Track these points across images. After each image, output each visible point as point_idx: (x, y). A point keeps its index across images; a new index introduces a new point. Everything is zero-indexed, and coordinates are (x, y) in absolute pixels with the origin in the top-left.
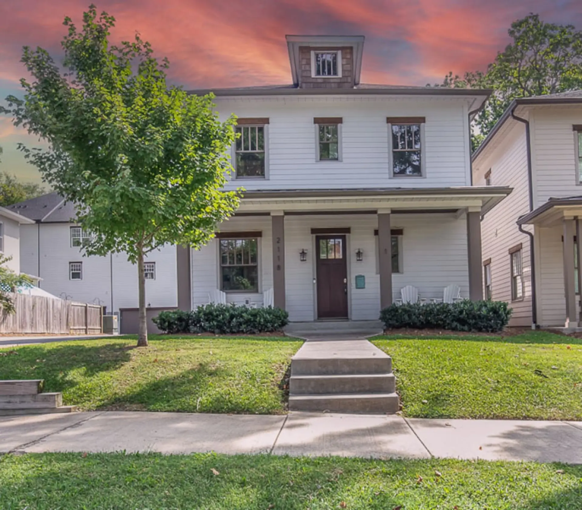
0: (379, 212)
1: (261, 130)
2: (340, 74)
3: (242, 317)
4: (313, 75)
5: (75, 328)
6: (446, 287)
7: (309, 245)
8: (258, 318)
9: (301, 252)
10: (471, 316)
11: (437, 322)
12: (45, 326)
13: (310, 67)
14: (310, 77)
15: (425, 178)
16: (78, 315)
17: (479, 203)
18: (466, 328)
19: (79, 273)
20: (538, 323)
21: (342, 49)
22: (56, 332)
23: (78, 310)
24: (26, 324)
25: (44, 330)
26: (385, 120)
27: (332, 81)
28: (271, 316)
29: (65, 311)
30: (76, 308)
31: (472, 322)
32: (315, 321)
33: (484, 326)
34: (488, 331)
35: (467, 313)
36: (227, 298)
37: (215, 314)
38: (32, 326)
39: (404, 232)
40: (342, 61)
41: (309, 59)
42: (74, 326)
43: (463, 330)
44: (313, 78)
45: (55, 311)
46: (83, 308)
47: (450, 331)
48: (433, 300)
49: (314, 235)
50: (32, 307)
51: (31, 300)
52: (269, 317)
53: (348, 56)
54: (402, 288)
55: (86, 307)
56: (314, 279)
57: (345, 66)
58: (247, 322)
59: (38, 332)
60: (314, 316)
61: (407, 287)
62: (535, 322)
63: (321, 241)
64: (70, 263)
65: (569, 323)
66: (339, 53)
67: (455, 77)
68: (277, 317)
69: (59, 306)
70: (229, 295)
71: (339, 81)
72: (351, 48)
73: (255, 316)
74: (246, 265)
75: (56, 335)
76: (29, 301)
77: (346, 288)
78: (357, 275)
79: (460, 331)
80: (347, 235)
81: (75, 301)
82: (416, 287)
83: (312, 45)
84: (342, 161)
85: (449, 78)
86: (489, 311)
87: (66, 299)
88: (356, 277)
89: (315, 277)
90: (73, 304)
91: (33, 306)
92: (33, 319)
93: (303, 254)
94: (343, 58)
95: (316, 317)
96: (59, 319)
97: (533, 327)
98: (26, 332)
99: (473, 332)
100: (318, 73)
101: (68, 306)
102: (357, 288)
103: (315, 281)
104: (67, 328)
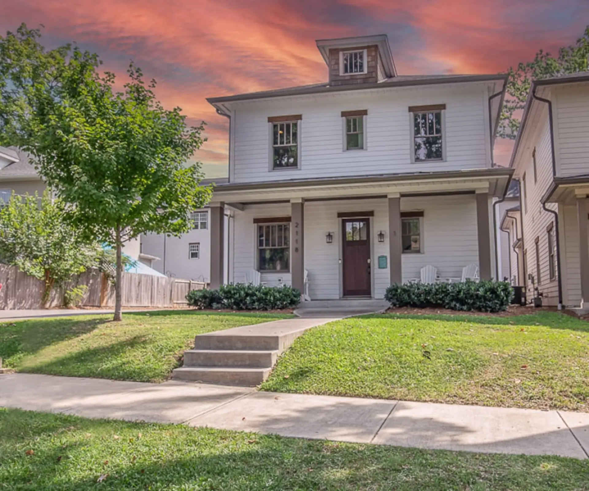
0: (389, 196)
1: (295, 125)
2: (366, 71)
3: (256, 295)
4: (341, 73)
5: (179, 302)
6: (465, 266)
7: (335, 227)
8: (269, 297)
9: (327, 234)
10: (468, 296)
11: (436, 301)
12: (150, 301)
13: (339, 67)
14: (338, 75)
15: (446, 161)
16: (182, 290)
17: (486, 185)
18: (465, 308)
19: (197, 253)
20: (564, 303)
21: (368, 47)
22: (160, 306)
23: (182, 286)
24: (132, 298)
25: (148, 303)
26: (407, 109)
27: (358, 77)
28: (281, 294)
29: (169, 287)
30: (180, 284)
31: (470, 301)
32: (340, 299)
33: (482, 305)
34: (487, 311)
35: (464, 293)
36: (261, 277)
37: (232, 292)
38: (137, 301)
39: (425, 214)
40: (368, 59)
41: (338, 59)
42: (178, 300)
43: (462, 310)
44: (342, 76)
45: (160, 287)
46: (187, 285)
47: (450, 310)
48: (448, 280)
49: (340, 219)
50: (137, 284)
51: (137, 277)
52: (278, 296)
53: (373, 54)
54: (422, 267)
55: (190, 284)
56: (340, 260)
57: (370, 63)
58: (260, 300)
59: (142, 305)
60: (340, 294)
61: (427, 267)
62: (561, 302)
63: (347, 224)
64: (190, 244)
65: (583, 304)
66: (365, 52)
67: (545, 54)
68: (286, 295)
69: (164, 283)
70: (264, 275)
71: (364, 77)
72: (376, 47)
73: (266, 294)
74: (280, 247)
75: (160, 308)
76: (135, 278)
77: (369, 267)
78: (380, 255)
79: (459, 310)
80: (371, 218)
81: (178, 278)
82: (435, 267)
83: (340, 47)
84: (366, 150)
85: (540, 56)
86: (486, 292)
87: (171, 276)
88: (379, 257)
89: (341, 258)
90: (176, 281)
91: (139, 283)
92: (138, 295)
93: (329, 236)
94: (368, 56)
95: (342, 296)
96: (162, 294)
97: (559, 307)
98: (132, 305)
99: (472, 312)
100: (346, 71)
101: (172, 282)
102: (379, 268)
103: (340, 262)
104: (170, 302)
